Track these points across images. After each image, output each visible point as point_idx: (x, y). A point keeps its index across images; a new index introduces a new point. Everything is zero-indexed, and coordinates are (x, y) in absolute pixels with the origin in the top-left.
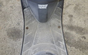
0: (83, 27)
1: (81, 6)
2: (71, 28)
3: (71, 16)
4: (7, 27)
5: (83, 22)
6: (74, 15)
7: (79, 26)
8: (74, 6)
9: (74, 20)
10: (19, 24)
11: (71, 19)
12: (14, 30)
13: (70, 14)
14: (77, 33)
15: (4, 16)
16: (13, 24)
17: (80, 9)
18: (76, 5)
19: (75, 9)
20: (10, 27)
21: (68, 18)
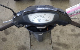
0: (67, 43)
1: (64, 30)
2: (59, 44)
3: (58, 37)
4: (18, 45)
5: (66, 40)
6: (60, 35)
7: (64, 43)
8: (60, 30)
9: (60, 39)
10: (25, 43)
11: (59, 38)
12: (22, 47)
13: (58, 35)
14: (63, 47)
15: (16, 38)
16: (21, 43)
17: (63, 32)
18: (61, 29)
19: (60, 32)
20: (20, 45)
21: (57, 38)
